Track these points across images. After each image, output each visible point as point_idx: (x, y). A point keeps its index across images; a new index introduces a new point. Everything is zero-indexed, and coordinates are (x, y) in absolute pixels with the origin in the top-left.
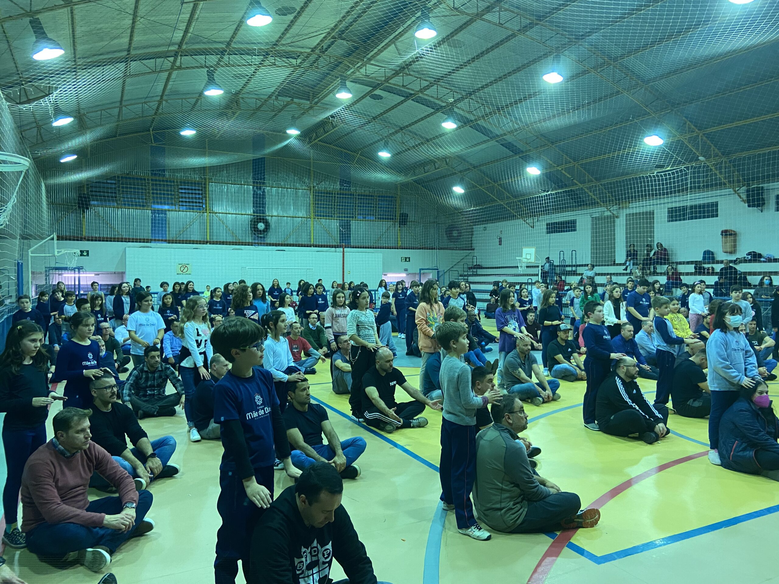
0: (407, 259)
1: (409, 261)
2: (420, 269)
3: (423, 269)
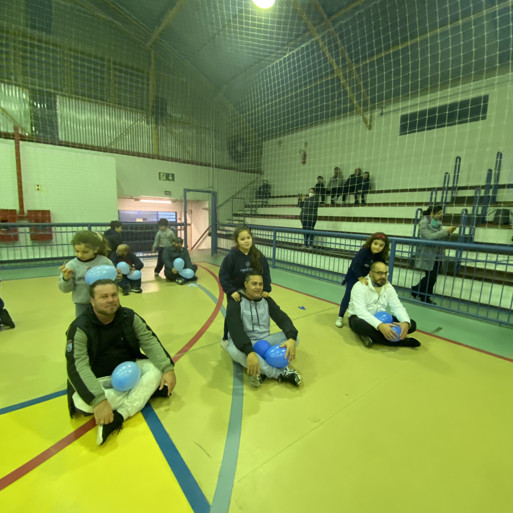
0: (169, 177)
1: (173, 179)
2: (186, 191)
3: (189, 190)
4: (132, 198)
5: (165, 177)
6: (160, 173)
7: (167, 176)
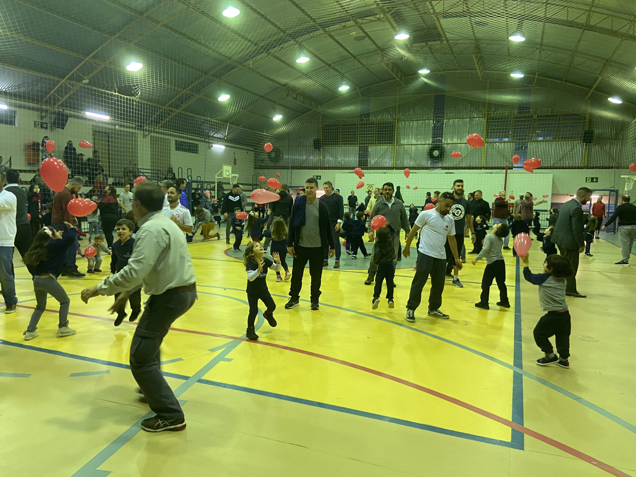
4: (568, 195)
5: (590, 180)
6: (586, 178)
7: (592, 179)
